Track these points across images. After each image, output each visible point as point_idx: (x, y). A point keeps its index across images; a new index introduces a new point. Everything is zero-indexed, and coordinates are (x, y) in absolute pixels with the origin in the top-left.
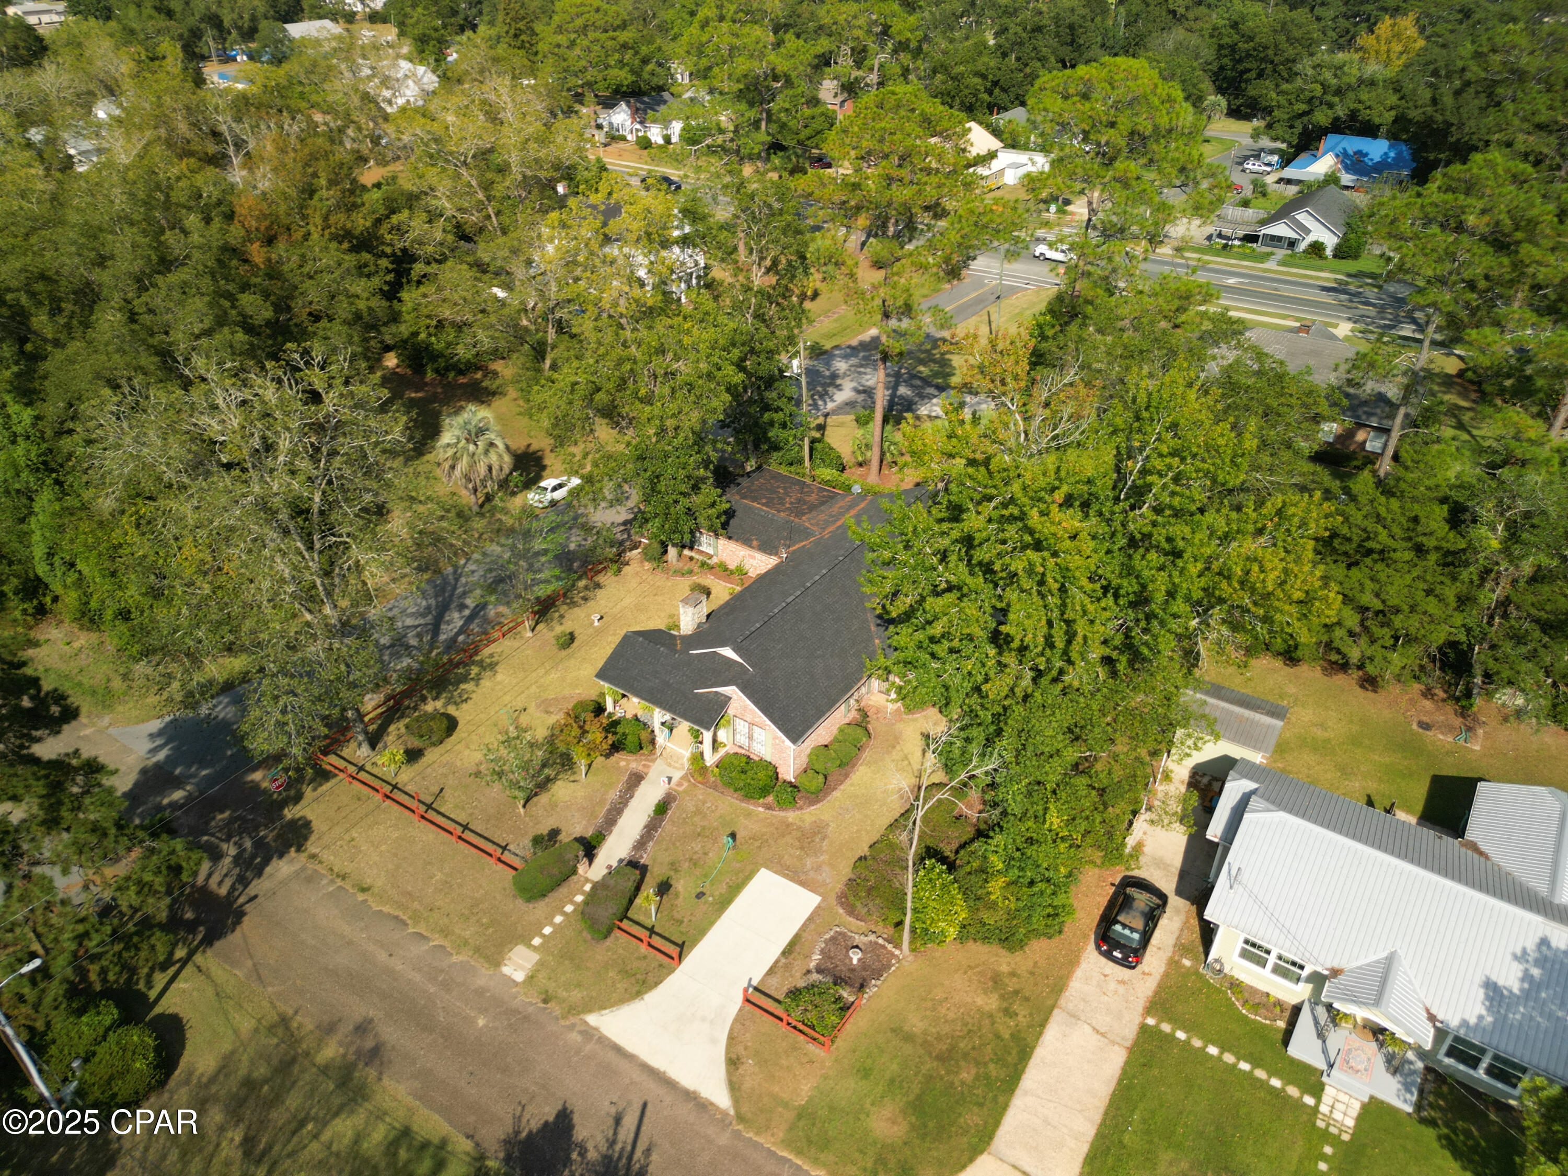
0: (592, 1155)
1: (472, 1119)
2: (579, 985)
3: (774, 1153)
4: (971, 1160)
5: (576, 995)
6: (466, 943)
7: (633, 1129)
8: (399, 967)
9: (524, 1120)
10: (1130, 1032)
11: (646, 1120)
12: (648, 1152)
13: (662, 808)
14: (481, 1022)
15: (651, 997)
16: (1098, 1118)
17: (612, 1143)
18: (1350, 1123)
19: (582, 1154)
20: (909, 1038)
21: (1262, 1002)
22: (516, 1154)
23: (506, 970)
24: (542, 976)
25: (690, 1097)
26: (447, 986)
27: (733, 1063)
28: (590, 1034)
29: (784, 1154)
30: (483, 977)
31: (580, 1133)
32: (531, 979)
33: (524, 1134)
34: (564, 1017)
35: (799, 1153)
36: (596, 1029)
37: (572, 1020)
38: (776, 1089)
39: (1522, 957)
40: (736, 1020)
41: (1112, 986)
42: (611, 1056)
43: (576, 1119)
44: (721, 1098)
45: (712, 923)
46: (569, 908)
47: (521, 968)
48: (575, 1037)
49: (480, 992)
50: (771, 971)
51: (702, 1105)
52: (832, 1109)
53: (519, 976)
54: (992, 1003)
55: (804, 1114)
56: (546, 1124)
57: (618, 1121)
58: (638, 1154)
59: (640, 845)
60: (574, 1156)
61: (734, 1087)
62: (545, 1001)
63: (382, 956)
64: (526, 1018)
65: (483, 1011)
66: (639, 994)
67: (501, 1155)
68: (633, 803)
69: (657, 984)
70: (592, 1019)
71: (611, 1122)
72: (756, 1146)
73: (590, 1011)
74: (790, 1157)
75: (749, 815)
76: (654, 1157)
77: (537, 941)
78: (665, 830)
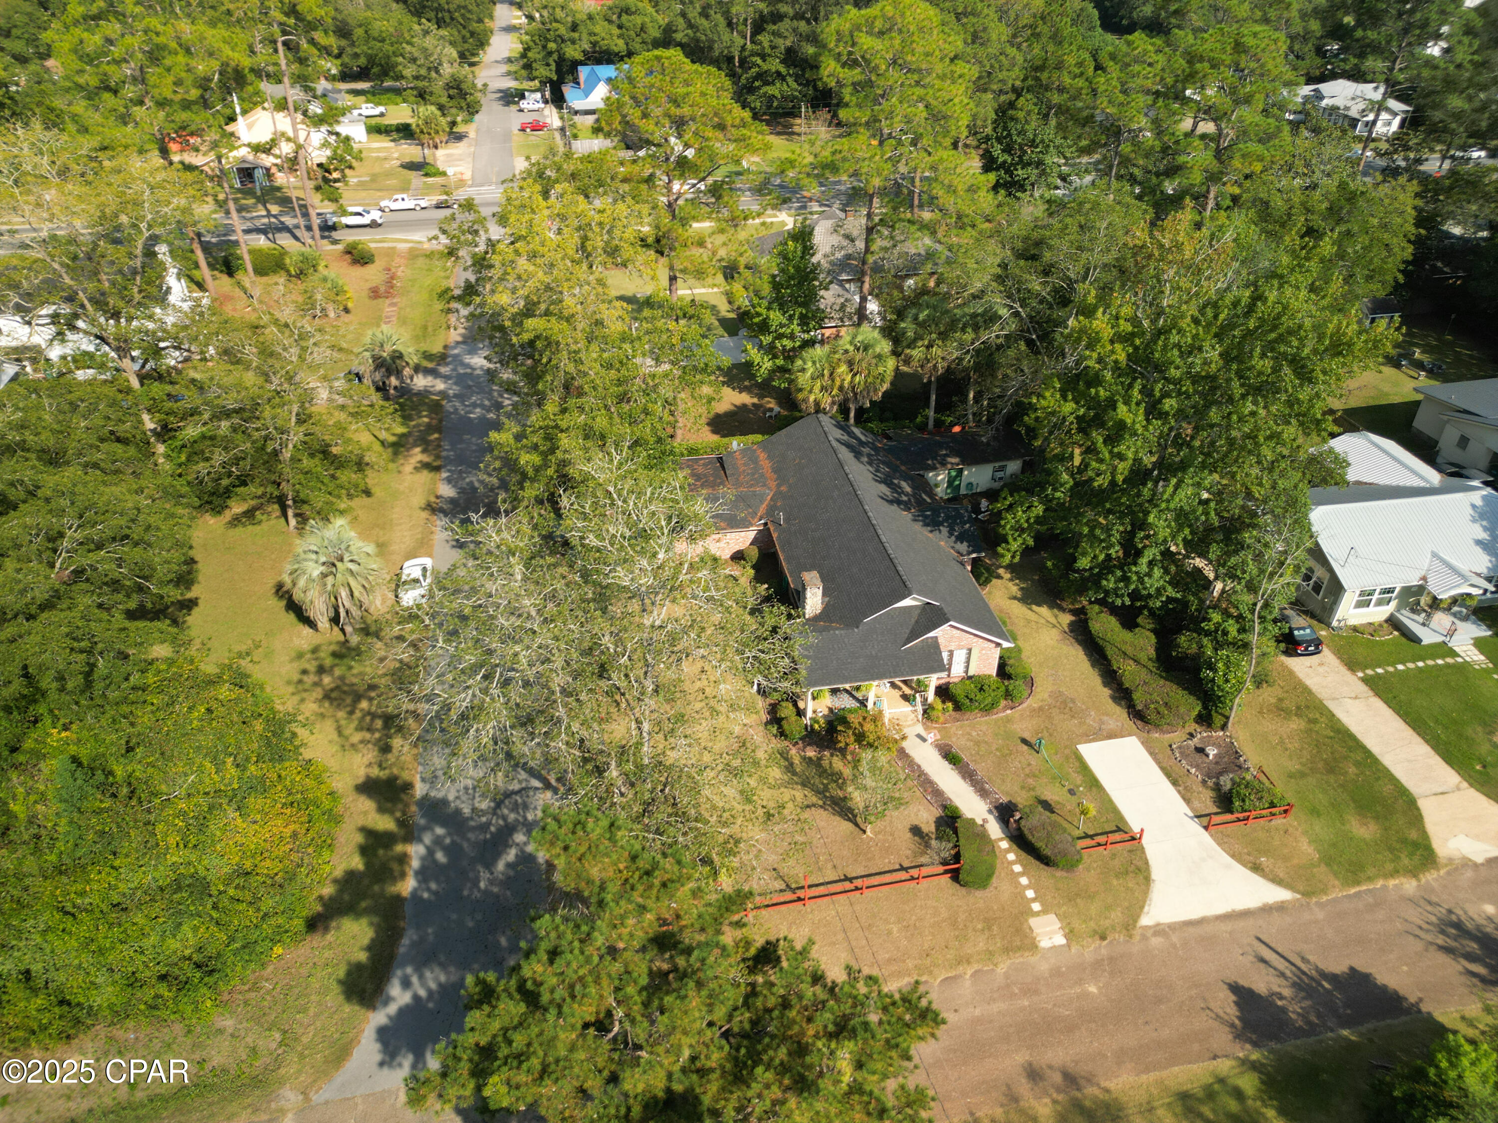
0: (1287, 992)
1: (1196, 1047)
2: (1109, 908)
3: (1348, 897)
4: (1418, 809)
5: (1116, 916)
6: (991, 953)
7: (1275, 956)
8: (977, 1012)
9: (1222, 1014)
10: (1363, 688)
11: (1273, 945)
12: (1304, 959)
13: (950, 756)
14: (1093, 989)
15: (1155, 874)
16: (1419, 740)
17: (1282, 975)
18: (1482, 658)
19: (1281, 997)
20: (1303, 775)
21: (1373, 629)
22: (1254, 1037)
23: (1045, 943)
24: (1076, 924)
25: (1267, 910)
26: (1029, 990)
27: (1256, 868)
28: (1159, 930)
29: (1353, 891)
30: (1040, 964)
32: (1070, 934)
33: (1237, 1022)
34: (1131, 936)
35: (1358, 883)
36: (1158, 925)
37: (1137, 933)
38: (1295, 861)
40: (1219, 844)
41: (1321, 669)
42: (1191, 930)
43: (1243, 982)
44: (1282, 895)
45: (1111, 801)
46: (1017, 868)
47: (1054, 932)
48: (1156, 941)
49: (1056, 972)
50: (1187, 801)
51: (1280, 907)
52: (1334, 845)
53: (1060, 940)
54: (1296, 724)
55: (1328, 860)
56: (1236, 1003)
57: (1263, 960)
58: (1303, 967)
59: (983, 792)
60: (1280, 1003)
61: (1277, 881)
62: (1103, 938)
64: (1112, 959)
65: (1080, 981)
66: (1148, 879)
67: (1248, 1046)
68: (927, 768)
69: (1147, 863)
70: (1146, 920)
71: (1262, 965)
72: (1335, 901)
73: (1139, 916)
74: (1357, 889)
75: (1008, 720)
76: (1311, 958)
77: (1036, 907)
78: (981, 769)
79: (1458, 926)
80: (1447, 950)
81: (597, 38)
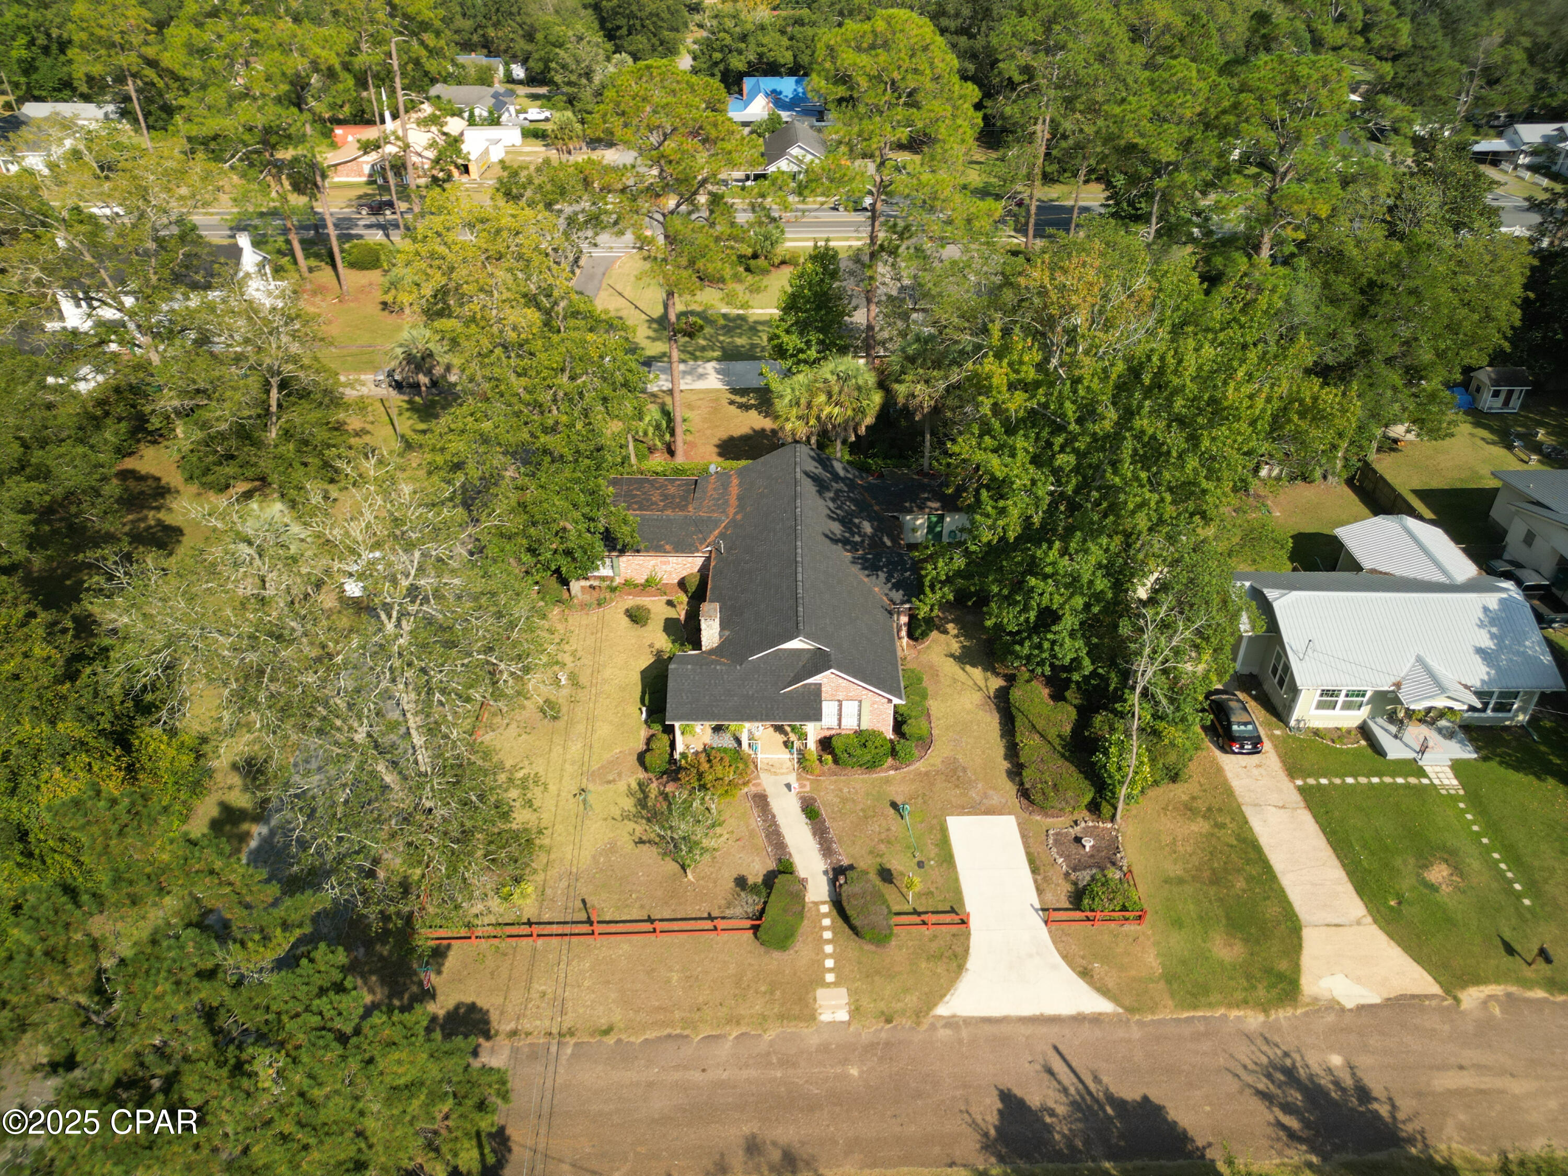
0: (1061, 1110)
1: (937, 1150)
2: (906, 990)
3: (1178, 1020)
4: (1300, 938)
5: (911, 1000)
6: (764, 1018)
7: (1066, 1069)
8: (725, 1076)
9: (980, 1121)
10: (1296, 797)
11: (1069, 1058)
12: (1096, 1079)
13: (810, 810)
14: (854, 1072)
15: (971, 964)
16: (1336, 863)
17: (1065, 1090)
18: (1455, 782)
19: (1052, 1113)
20: (1181, 881)
21: (1339, 734)
22: (1004, 1151)
23: (825, 1017)
24: (865, 1002)
25: (1079, 1019)
26: (787, 1062)
27: (1085, 974)
28: (952, 1023)
29: (1185, 1015)
30: (811, 1038)
31: (1034, 1100)
32: (856, 1011)
33: (992, 1132)
34: (918, 1024)
35: (1195, 1007)
36: (954, 1016)
37: (926, 1022)
38: (1133, 973)
39: (1481, 625)
40: (1054, 942)
41: (1256, 772)
42: (988, 1028)
43: (1018, 1092)
44: (1104, 1006)
45: (957, 880)
46: (828, 935)
47: (838, 1007)
48: (944, 1034)
49: (824, 1048)
50: (1040, 891)
51: (1096, 1019)
52: (1184, 962)
53: (843, 1016)
54: (1200, 826)
55: (1169, 978)
56: (1000, 1112)
57: (1050, 1072)
58: (1092, 1086)
59: (827, 850)
60: (1048, 1120)
61: (1103, 991)
62: (889, 1021)
63: (696, 1076)
64: (888, 1044)
65: (845, 1061)
66: (961, 968)
67: (993, 1160)
68: (781, 820)
69: (967, 950)
70: (942, 1010)
71: (1046, 1076)
72: (1160, 1022)
73: (935, 1005)
74: (1192, 1014)
75: (887, 781)
76: (1105, 1079)
77: (830, 978)
78: (834, 828)
79: (1290, 1073)
80: (1265, 1096)
81: (765, 50)
